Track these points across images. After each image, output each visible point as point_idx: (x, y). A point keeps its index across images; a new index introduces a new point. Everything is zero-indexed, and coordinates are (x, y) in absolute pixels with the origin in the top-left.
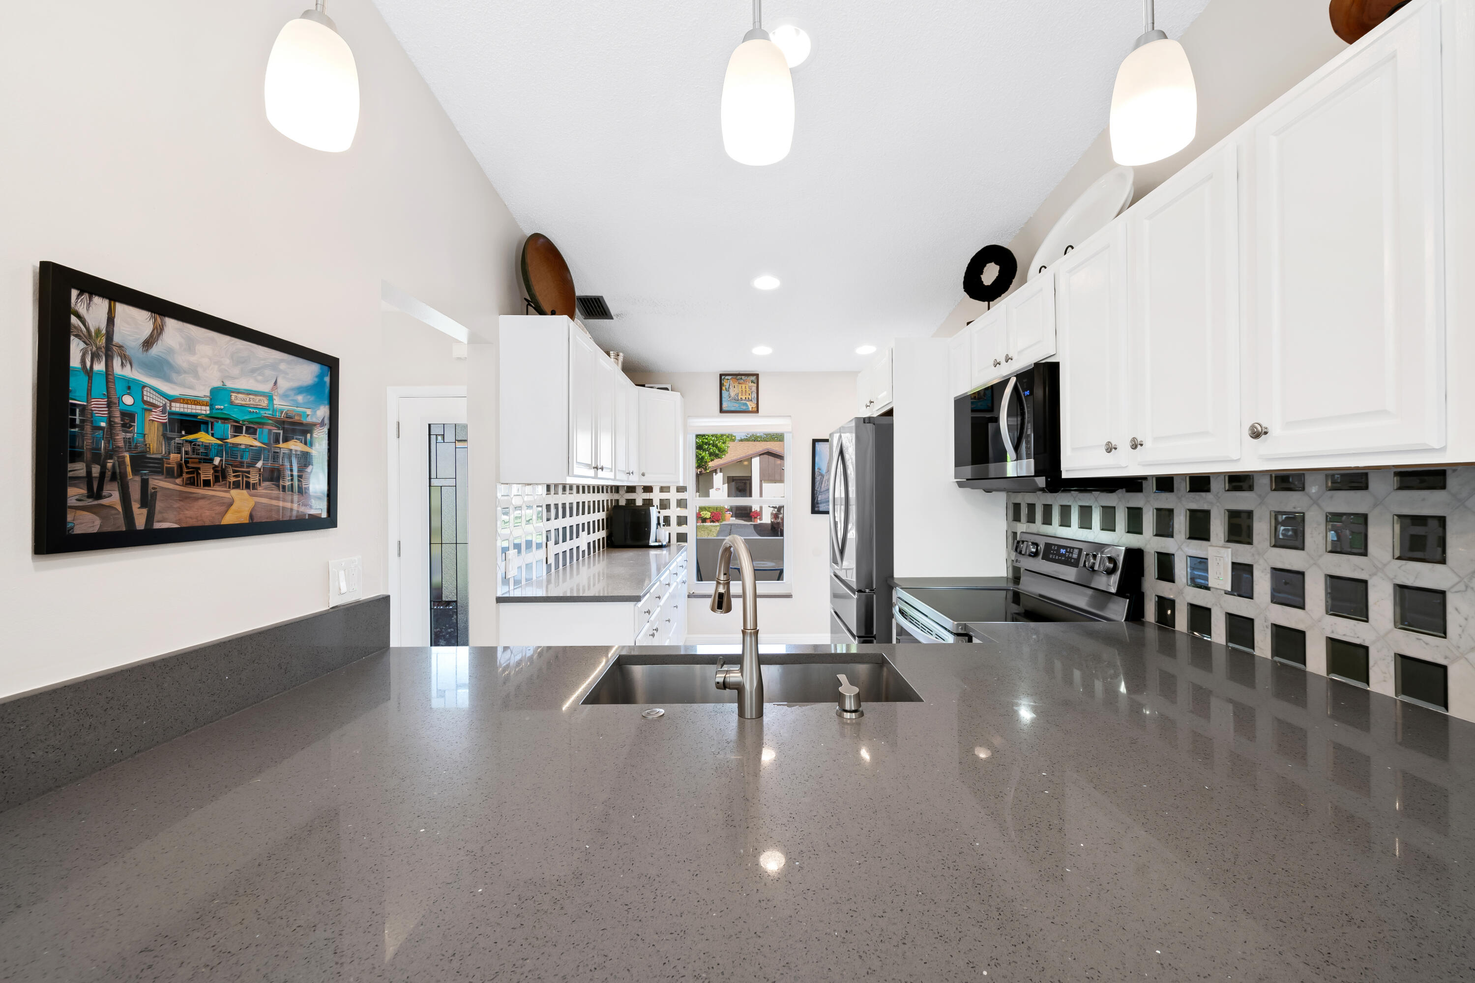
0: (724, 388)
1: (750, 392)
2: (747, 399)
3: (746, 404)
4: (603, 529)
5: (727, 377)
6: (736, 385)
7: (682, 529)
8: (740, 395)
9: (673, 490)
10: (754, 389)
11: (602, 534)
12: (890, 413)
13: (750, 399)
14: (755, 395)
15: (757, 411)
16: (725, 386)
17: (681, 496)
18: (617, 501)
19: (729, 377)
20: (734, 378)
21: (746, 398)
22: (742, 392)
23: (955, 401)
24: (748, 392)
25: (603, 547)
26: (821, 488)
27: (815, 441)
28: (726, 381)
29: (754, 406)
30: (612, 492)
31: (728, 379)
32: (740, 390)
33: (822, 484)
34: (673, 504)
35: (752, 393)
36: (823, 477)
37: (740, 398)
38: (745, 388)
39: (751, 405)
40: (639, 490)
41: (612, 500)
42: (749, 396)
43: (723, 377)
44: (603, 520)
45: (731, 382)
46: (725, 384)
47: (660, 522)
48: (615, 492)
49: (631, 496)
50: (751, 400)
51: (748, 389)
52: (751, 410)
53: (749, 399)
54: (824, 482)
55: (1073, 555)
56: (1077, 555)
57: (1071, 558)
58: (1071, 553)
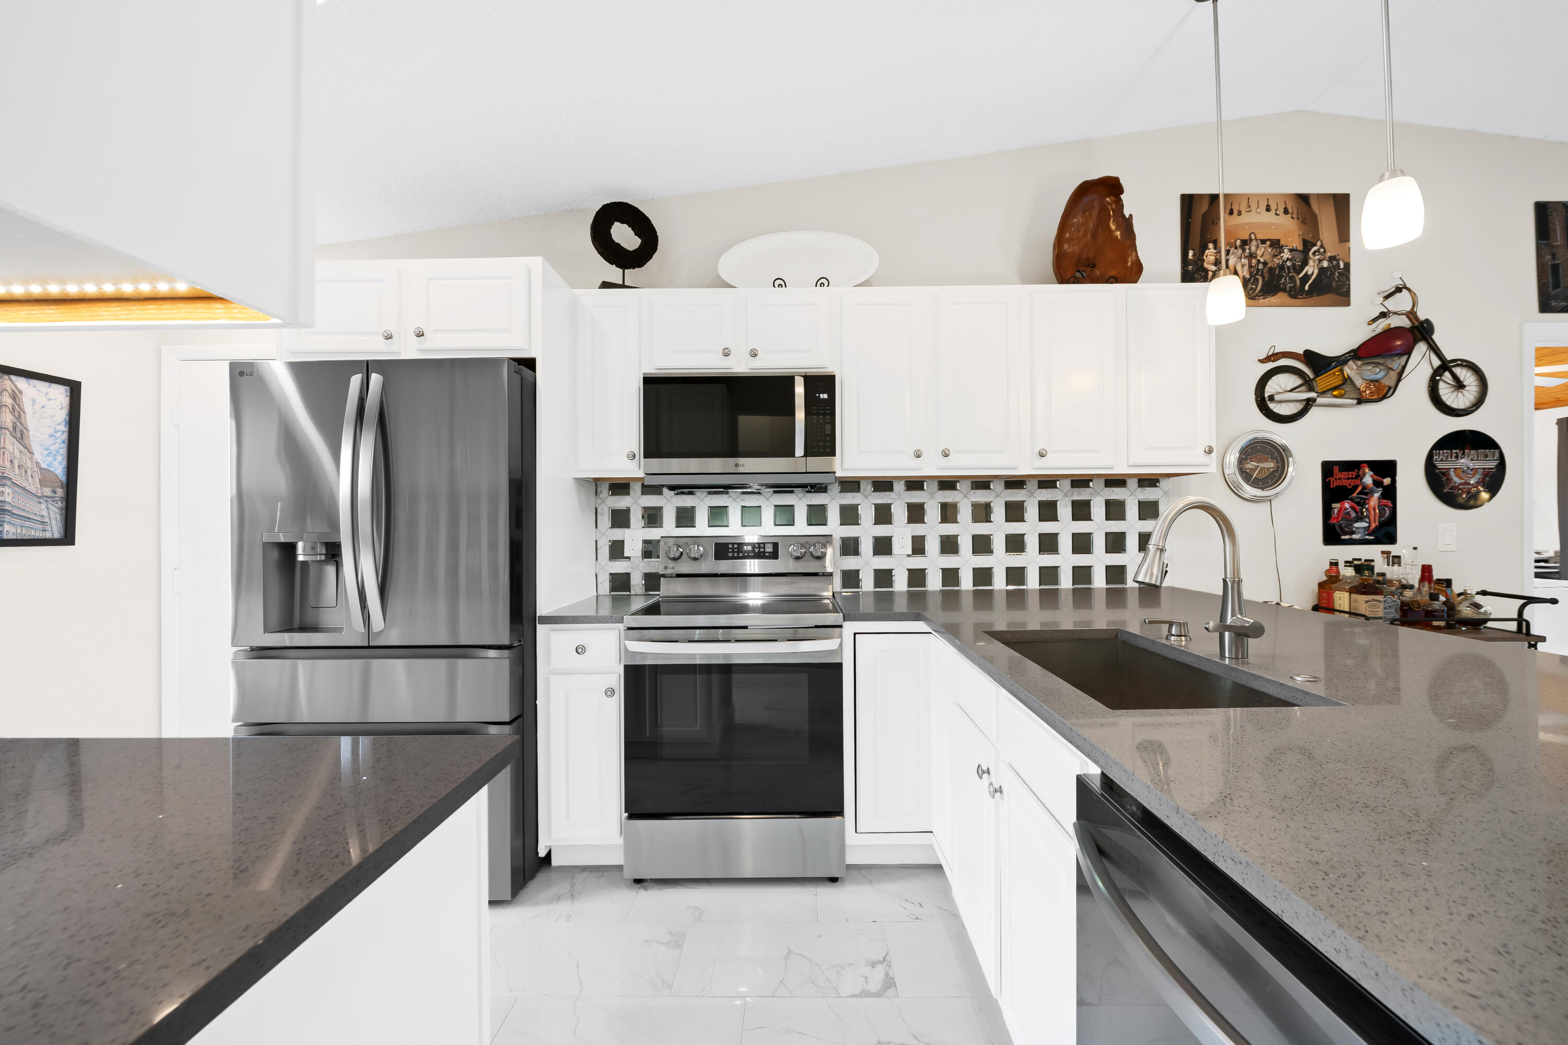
55: (766, 549)
56: (772, 549)
57: (764, 552)
58: (762, 548)
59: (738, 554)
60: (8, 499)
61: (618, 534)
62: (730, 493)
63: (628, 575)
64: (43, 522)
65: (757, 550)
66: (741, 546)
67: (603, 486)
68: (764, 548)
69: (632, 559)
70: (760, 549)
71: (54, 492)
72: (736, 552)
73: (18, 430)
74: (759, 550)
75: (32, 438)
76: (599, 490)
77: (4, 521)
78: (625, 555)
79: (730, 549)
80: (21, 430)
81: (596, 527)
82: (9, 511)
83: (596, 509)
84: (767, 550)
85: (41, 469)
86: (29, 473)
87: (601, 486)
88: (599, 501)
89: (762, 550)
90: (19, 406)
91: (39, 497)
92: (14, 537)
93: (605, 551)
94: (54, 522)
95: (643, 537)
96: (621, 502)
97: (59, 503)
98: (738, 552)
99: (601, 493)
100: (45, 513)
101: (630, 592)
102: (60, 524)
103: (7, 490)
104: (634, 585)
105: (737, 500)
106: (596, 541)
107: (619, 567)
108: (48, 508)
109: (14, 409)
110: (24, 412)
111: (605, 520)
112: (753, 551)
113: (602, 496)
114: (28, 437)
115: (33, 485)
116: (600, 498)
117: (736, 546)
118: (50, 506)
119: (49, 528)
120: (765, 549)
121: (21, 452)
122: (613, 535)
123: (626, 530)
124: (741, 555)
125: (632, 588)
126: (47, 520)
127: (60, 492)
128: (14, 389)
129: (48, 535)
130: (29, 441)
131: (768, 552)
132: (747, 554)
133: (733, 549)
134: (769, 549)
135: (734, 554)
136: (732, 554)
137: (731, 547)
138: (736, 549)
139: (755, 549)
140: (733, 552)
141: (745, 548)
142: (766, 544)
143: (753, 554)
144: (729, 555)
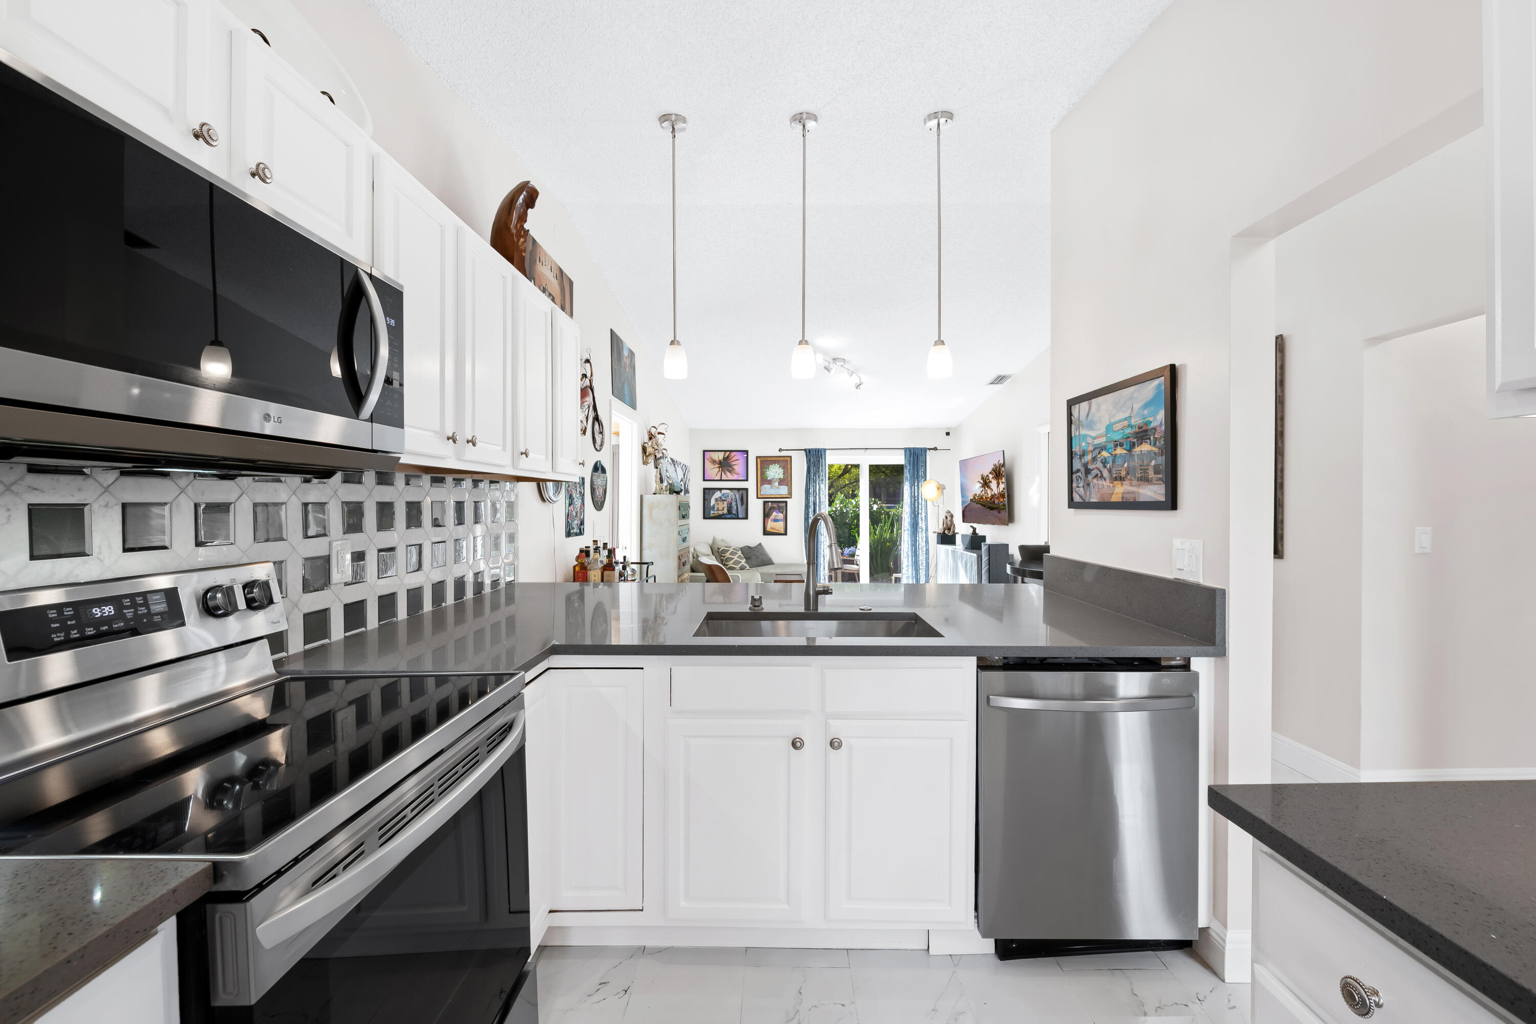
55: (152, 607)
56: (164, 605)
57: (149, 614)
58: (141, 605)
59: (81, 631)
65: (129, 611)
66: (81, 609)
68: (146, 604)
70: (136, 610)
72: (73, 627)
74: (135, 612)
79: (54, 621)
84: (155, 608)
89: (143, 610)
98: (80, 627)
112: (119, 614)
117: (68, 612)
120: (148, 608)
124: (90, 631)
131: (157, 614)
132: (107, 627)
133: (62, 619)
134: (158, 606)
135: (70, 634)
136: (62, 635)
137: (56, 615)
138: (71, 620)
139: (125, 611)
140: (66, 629)
141: (97, 612)
142: (148, 595)
143: (122, 624)
144: (56, 639)
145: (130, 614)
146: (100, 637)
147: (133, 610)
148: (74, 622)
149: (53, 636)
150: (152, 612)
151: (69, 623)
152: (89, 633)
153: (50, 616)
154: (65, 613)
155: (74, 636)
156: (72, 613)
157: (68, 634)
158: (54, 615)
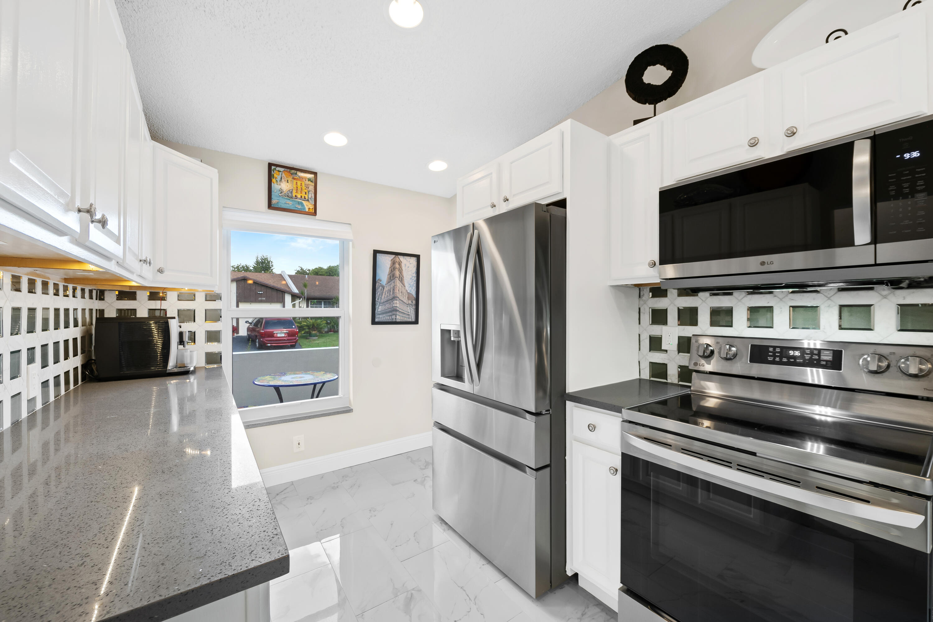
0: (274, 180)
1: (306, 191)
2: (303, 197)
3: (302, 204)
4: (75, 355)
5: (278, 169)
6: (290, 179)
7: (213, 347)
8: (294, 191)
9: (200, 297)
10: (312, 188)
11: (76, 362)
12: (562, 204)
13: (307, 198)
14: (313, 195)
15: (315, 214)
16: (276, 178)
17: (212, 305)
18: (102, 312)
19: (282, 169)
20: (287, 171)
21: (301, 196)
22: (297, 189)
23: (660, 192)
24: (304, 191)
25: (76, 382)
26: (381, 298)
27: (376, 252)
28: (278, 173)
29: (312, 207)
30: (91, 297)
31: (279, 171)
32: (295, 186)
33: (382, 295)
34: (200, 316)
35: (309, 192)
36: (384, 288)
37: (294, 196)
38: (301, 185)
39: (308, 206)
40: (142, 296)
41: (91, 310)
42: (305, 195)
43: (273, 167)
44: (75, 340)
45: (283, 175)
46: (275, 175)
47: (184, 340)
48: (97, 299)
49: (126, 304)
50: (308, 200)
51: (304, 188)
52: (307, 210)
53: (305, 198)
54: (384, 293)
56: (832, 357)
57: (819, 360)
58: (816, 354)
59: (781, 359)
60: (398, 305)
61: (657, 330)
62: (775, 293)
63: (665, 365)
64: (409, 315)
65: (807, 357)
66: (784, 350)
67: (645, 290)
68: (819, 355)
69: (668, 352)
70: (812, 356)
71: (412, 302)
72: (778, 356)
73: (401, 278)
74: (811, 358)
75: (405, 280)
76: (642, 294)
77: (397, 314)
78: (663, 348)
79: (771, 352)
80: (402, 277)
81: (640, 323)
82: (398, 310)
83: (639, 309)
84: (823, 357)
85: (408, 293)
86: (404, 295)
87: (643, 290)
88: (642, 302)
89: (817, 357)
90: (401, 268)
91: (407, 304)
92: (400, 321)
93: (646, 343)
94: (412, 315)
95: (678, 334)
96: (660, 303)
97: (414, 306)
99: (643, 296)
100: (409, 311)
101: (667, 380)
102: (414, 316)
103: (398, 302)
104: (670, 374)
105: (783, 300)
106: (639, 335)
107: (658, 358)
108: (410, 309)
109: (399, 269)
110: (402, 270)
111: (647, 317)
112: (802, 356)
113: (644, 298)
114: (404, 280)
115: (405, 300)
116: (642, 300)
118: (411, 308)
119: (410, 317)
120: (820, 357)
121: (401, 286)
122: (653, 330)
123: (664, 327)
124: (785, 360)
125: (668, 377)
126: (410, 314)
127: (414, 302)
128: (400, 261)
129: (410, 320)
130: (404, 282)
131: (824, 361)
132: (793, 360)
133: (774, 352)
134: (826, 357)
135: (776, 359)
136: (772, 358)
137: (772, 350)
138: (778, 353)
139: (805, 355)
140: (774, 356)
141: (791, 353)
142: (822, 351)
143: (802, 361)
144: (769, 359)
145: (808, 357)
146: (788, 364)
147: (810, 356)
148: (779, 354)
149: (768, 358)
150: (821, 359)
151: (777, 354)
152: (784, 360)
153: (770, 350)
154: (776, 350)
155: (777, 360)
156: (779, 350)
157: (774, 359)
158: (771, 350)
